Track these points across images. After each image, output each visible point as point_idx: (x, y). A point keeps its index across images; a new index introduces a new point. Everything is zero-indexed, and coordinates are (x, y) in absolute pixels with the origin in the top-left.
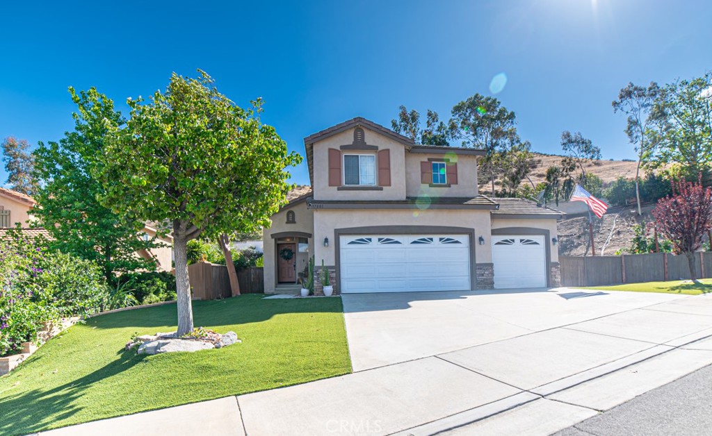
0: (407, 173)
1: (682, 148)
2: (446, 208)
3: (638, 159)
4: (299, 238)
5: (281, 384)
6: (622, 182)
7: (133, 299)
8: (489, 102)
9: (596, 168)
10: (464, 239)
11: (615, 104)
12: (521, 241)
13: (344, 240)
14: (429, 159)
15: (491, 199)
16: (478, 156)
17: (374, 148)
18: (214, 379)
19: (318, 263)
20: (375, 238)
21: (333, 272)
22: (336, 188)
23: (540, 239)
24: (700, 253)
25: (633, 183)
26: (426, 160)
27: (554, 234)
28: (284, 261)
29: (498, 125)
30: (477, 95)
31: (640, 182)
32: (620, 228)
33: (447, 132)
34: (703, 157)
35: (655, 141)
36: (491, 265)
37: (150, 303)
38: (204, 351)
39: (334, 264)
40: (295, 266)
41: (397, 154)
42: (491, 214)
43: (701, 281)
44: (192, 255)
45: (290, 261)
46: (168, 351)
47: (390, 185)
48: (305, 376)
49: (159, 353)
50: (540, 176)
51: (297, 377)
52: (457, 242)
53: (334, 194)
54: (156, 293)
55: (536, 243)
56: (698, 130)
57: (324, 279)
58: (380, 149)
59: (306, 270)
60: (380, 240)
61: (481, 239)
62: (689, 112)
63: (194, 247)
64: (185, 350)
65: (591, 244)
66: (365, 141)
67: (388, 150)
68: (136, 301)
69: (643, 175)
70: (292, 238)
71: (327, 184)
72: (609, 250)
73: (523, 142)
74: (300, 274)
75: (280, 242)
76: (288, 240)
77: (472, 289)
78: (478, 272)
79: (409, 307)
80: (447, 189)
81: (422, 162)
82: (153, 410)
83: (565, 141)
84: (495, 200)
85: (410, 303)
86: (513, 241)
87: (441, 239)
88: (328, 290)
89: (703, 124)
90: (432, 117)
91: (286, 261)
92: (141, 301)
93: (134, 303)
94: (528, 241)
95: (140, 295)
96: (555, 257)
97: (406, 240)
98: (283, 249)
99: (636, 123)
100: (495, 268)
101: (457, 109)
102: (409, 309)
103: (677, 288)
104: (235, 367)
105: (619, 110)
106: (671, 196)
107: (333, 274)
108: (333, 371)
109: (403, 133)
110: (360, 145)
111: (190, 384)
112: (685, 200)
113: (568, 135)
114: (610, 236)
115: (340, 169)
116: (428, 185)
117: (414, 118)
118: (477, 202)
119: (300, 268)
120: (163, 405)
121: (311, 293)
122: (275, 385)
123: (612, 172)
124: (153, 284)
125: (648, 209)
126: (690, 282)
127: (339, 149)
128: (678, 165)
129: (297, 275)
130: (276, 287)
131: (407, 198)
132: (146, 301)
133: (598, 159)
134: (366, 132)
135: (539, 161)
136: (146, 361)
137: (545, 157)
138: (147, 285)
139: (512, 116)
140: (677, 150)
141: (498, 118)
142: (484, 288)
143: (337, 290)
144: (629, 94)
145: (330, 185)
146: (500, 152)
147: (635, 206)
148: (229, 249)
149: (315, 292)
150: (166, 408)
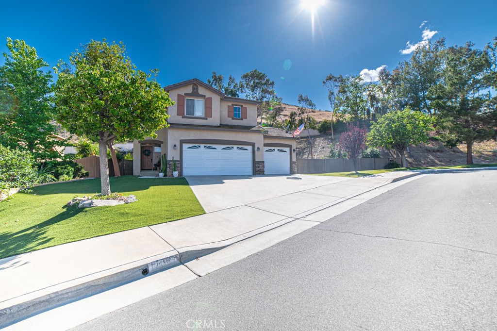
0: (221, 111)
1: (352, 108)
2: (241, 131)
3: (332, 111)
4: (155, 144)
5: (171, 220)
6: (326, 122)
7: (53, 177)
8: (261, 75)
9: (313, 114)
10: (250, 148)
11: (324, 82)
12: (278, 150)
13: (185, 146)
14: (232, 105)
15: (264, 128)
16: (257, 105)
17: (203, 96)
18: (131, 219)
19: (169, 158)
20: (202, 146)
21: (178, 164)
22: (181, 116)
23: (287, 149)
24: (358, 159)
25: (330, 123)
26: (231, 105)
27: (294, 147)
28: (145, 157)
29: (265, 87)
30: (256, 70)
31: (333, 123)
32: (324, 145)
33: (238, 89)
34: (360, 113)
35: (341, 104)
36: (263, 162)
37: (63, 180)
38: (119, 205)
39: (179, 159)
40: (152, 160)
41: (216, 100)
42: (264, 136)
43: (359, 172)
44: (85, 151)
45: (149, 157)
46: (98, 206)
47: (211, 117)
48: (182, 216)
49: (92, 206)
50: (285, 115)
51: (177, 216)
52: (246, 149)
53: (180, 120)
54: (68, 174)
55: (285, 151)
56: (358, 100)
57: (173, 167)
58: (207, 97)
59: (159, 162)
60: (205, 147)
61: (258, 148)
62: (355, 91)
63: (86, 146)
64: (109, 205)
65: (311, 153)
66: (199, 92)
67: (211, 98)
68: (55, 179)
69: (335, 119)
70: (150, 144)
71: (176, 114)
72: (319, 156)
73: (278, 98)
74: (155, 165)
75: (143, 145)
76: (148, 144)
77: (253, 174)
78: (257, 165)
79: (224, 183)
80: (241, 121)
81: (228, 106)
82: (102, 235)
83: (300, 99)
84: (266, 128)
85: (223, 181)
86: (274, 150)
87: (238, 148)
88: (176, 174)
89: (360, 97)
90: (232, 80)
91: (146, 157)
92: (58, 178)
93: (54, 180)
94: (282, 150)
95: (57, 175)
96: (294, 159)
97: (219, 147)
98: (145, 149)
99: (332, 94)
100: (265, 164)
101: (245, 76)
102: (224, 184)
103: (349, 174)
104: (141, 212)
105: (325, 86)
106: (347, 132)
107: (178, 165)
108: (196, 213)
109: (215, 87)
110: (195, 94)
111: (119, 222)
112: (353, 134)
113: (301, 97)
114: (319, 149)
115: (184, 106)
116: (231, 118)
117: (220, 79)
118: (257, 129)
119: (155, 161)
120: (107, 233)
121: (165, 175)
122: (167, 221)
123: (320, 116)
124: (66, 168)
125: (336, 136)
126: (354, 172)
127: (183, 95)
128: (350, 116)
129: (153, 165)
130: (141, 172)
131: (220, 124)
132: (61, 179)
133: (315, 109)
134: (199, 86)
135: (285, 108)
136: (86, 211)
137: (288, 106)
138: (62, 168)
139: (272, 84)
140: (350, 108)
141: (265, 84)
142: (259, 174)
143: (181, 173)
144: (330, 79)
145: (178, 115)
146: (266, 102)
147: (331, 135)
148: (114, 148)
149: (168, 175)
150: (110, 234)
